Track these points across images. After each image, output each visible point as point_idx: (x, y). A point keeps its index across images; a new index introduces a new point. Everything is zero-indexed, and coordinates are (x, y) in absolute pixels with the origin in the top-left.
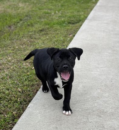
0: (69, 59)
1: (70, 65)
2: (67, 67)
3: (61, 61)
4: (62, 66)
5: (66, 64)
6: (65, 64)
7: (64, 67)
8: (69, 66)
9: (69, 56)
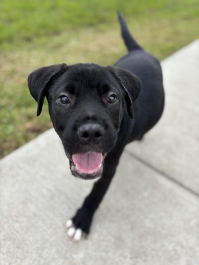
0: (105, 101)
1: (110, 123)
2: (98, 134)
3: (74, 107)
4: (75, 128)
5: (94, 119)
6: (87, 119)
7: (86, 134)
8: (106, 127)
9: (106, 89)
